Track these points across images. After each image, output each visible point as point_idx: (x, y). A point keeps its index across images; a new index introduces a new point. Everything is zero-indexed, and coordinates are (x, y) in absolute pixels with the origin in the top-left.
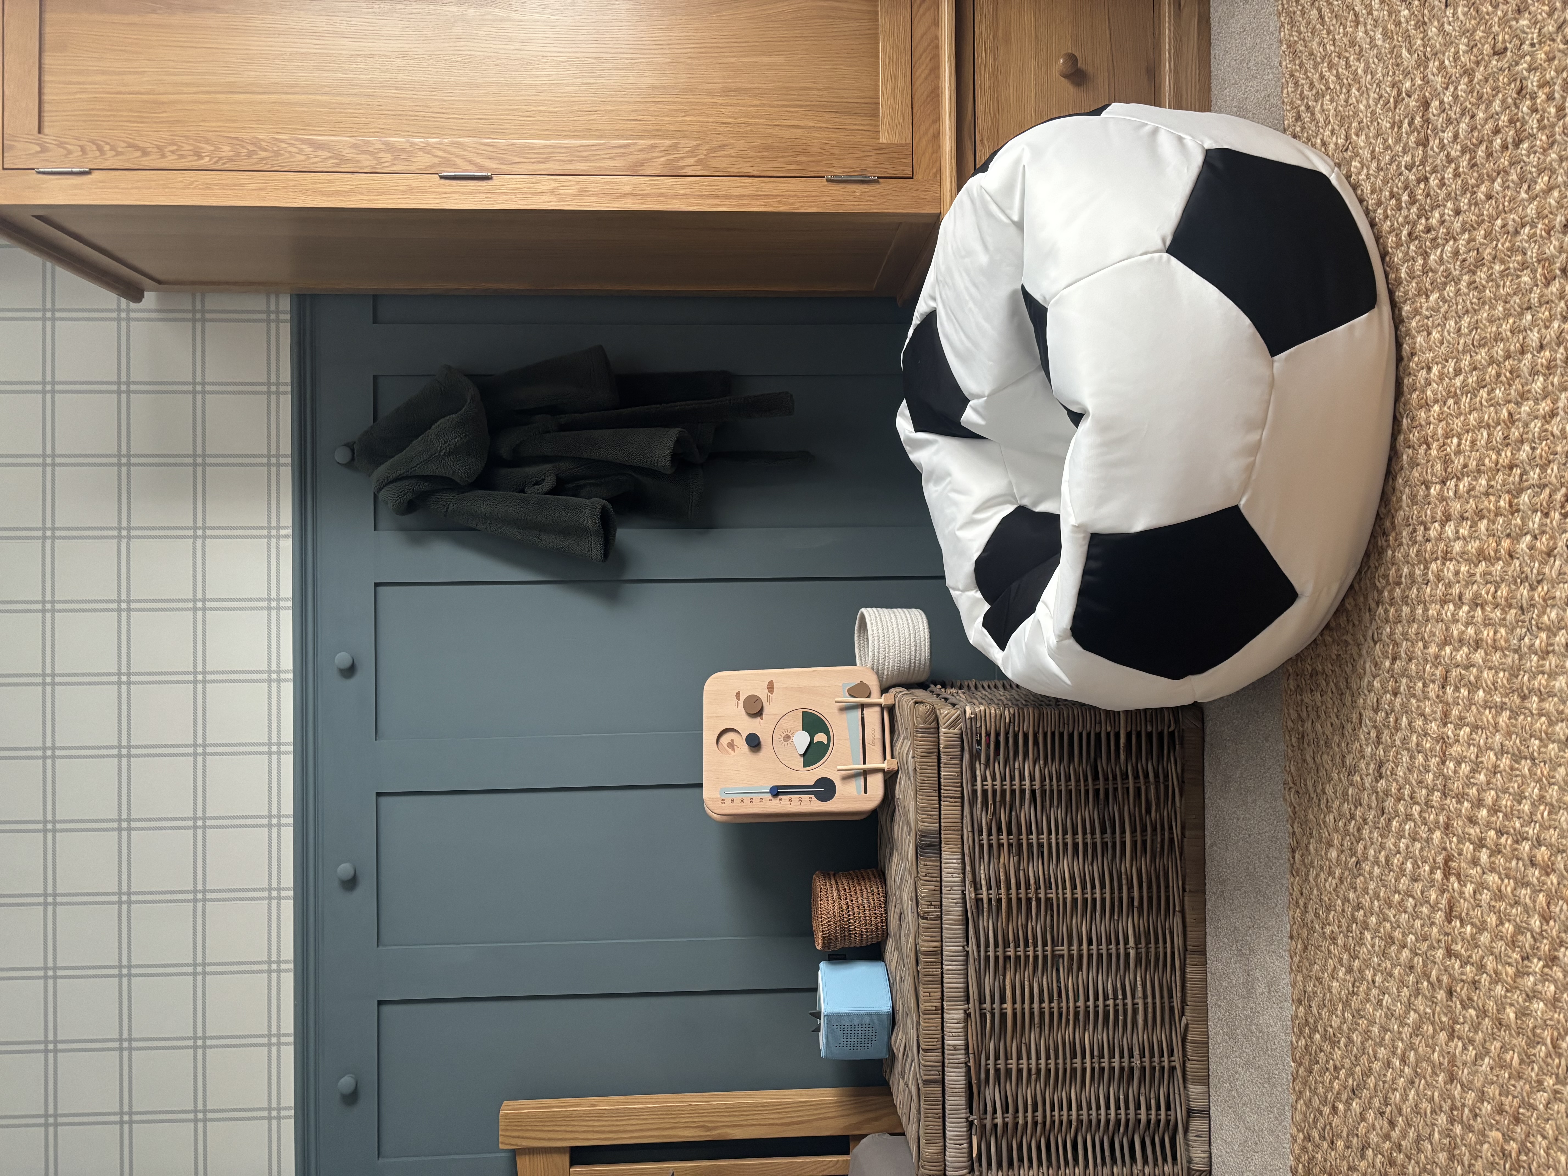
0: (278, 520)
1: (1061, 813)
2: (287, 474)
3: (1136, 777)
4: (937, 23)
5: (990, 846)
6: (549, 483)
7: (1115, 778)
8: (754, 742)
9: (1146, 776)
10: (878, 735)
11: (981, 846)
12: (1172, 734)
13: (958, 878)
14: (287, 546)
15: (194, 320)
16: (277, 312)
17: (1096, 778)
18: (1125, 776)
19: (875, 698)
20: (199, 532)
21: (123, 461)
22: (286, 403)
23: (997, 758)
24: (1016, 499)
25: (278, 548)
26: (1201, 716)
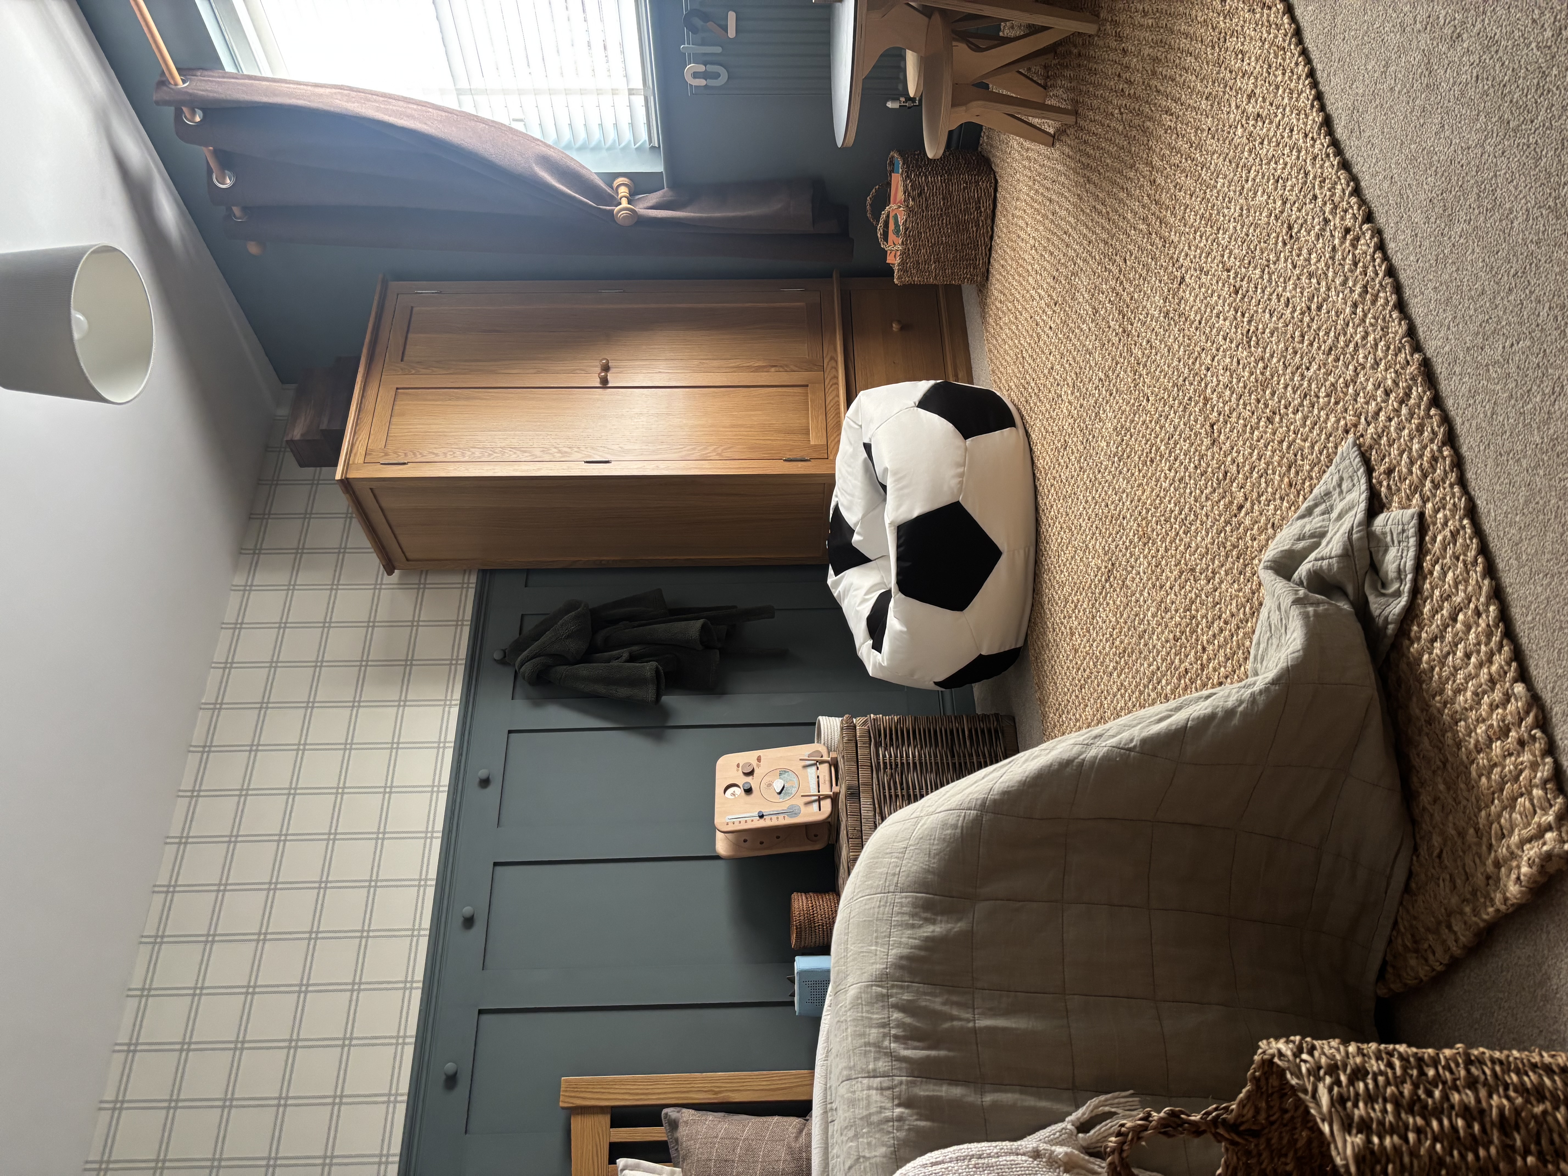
0: (452, 695)
1: (933, 776)
2: (461, 670)
3: (978, 756)
4: (838, 396)
5: (891, 796)
6: (625, 656)
7: (964, 756)
9: (984, 755)
10: (827, 778)
11: (885, 796)
12: (996, 731)
13: (871, 814)
14: (455, 711)
15: (419, 589)
16: (468, 583)
17: (953, 756)
18: (971, 755)
19: (825, 758)
20: (402, 703)
21: (363, 664)
22: (466, 630)
23: (892, 745)
24: (885, 584)
25: (449, 712)
26: (1013, 719)
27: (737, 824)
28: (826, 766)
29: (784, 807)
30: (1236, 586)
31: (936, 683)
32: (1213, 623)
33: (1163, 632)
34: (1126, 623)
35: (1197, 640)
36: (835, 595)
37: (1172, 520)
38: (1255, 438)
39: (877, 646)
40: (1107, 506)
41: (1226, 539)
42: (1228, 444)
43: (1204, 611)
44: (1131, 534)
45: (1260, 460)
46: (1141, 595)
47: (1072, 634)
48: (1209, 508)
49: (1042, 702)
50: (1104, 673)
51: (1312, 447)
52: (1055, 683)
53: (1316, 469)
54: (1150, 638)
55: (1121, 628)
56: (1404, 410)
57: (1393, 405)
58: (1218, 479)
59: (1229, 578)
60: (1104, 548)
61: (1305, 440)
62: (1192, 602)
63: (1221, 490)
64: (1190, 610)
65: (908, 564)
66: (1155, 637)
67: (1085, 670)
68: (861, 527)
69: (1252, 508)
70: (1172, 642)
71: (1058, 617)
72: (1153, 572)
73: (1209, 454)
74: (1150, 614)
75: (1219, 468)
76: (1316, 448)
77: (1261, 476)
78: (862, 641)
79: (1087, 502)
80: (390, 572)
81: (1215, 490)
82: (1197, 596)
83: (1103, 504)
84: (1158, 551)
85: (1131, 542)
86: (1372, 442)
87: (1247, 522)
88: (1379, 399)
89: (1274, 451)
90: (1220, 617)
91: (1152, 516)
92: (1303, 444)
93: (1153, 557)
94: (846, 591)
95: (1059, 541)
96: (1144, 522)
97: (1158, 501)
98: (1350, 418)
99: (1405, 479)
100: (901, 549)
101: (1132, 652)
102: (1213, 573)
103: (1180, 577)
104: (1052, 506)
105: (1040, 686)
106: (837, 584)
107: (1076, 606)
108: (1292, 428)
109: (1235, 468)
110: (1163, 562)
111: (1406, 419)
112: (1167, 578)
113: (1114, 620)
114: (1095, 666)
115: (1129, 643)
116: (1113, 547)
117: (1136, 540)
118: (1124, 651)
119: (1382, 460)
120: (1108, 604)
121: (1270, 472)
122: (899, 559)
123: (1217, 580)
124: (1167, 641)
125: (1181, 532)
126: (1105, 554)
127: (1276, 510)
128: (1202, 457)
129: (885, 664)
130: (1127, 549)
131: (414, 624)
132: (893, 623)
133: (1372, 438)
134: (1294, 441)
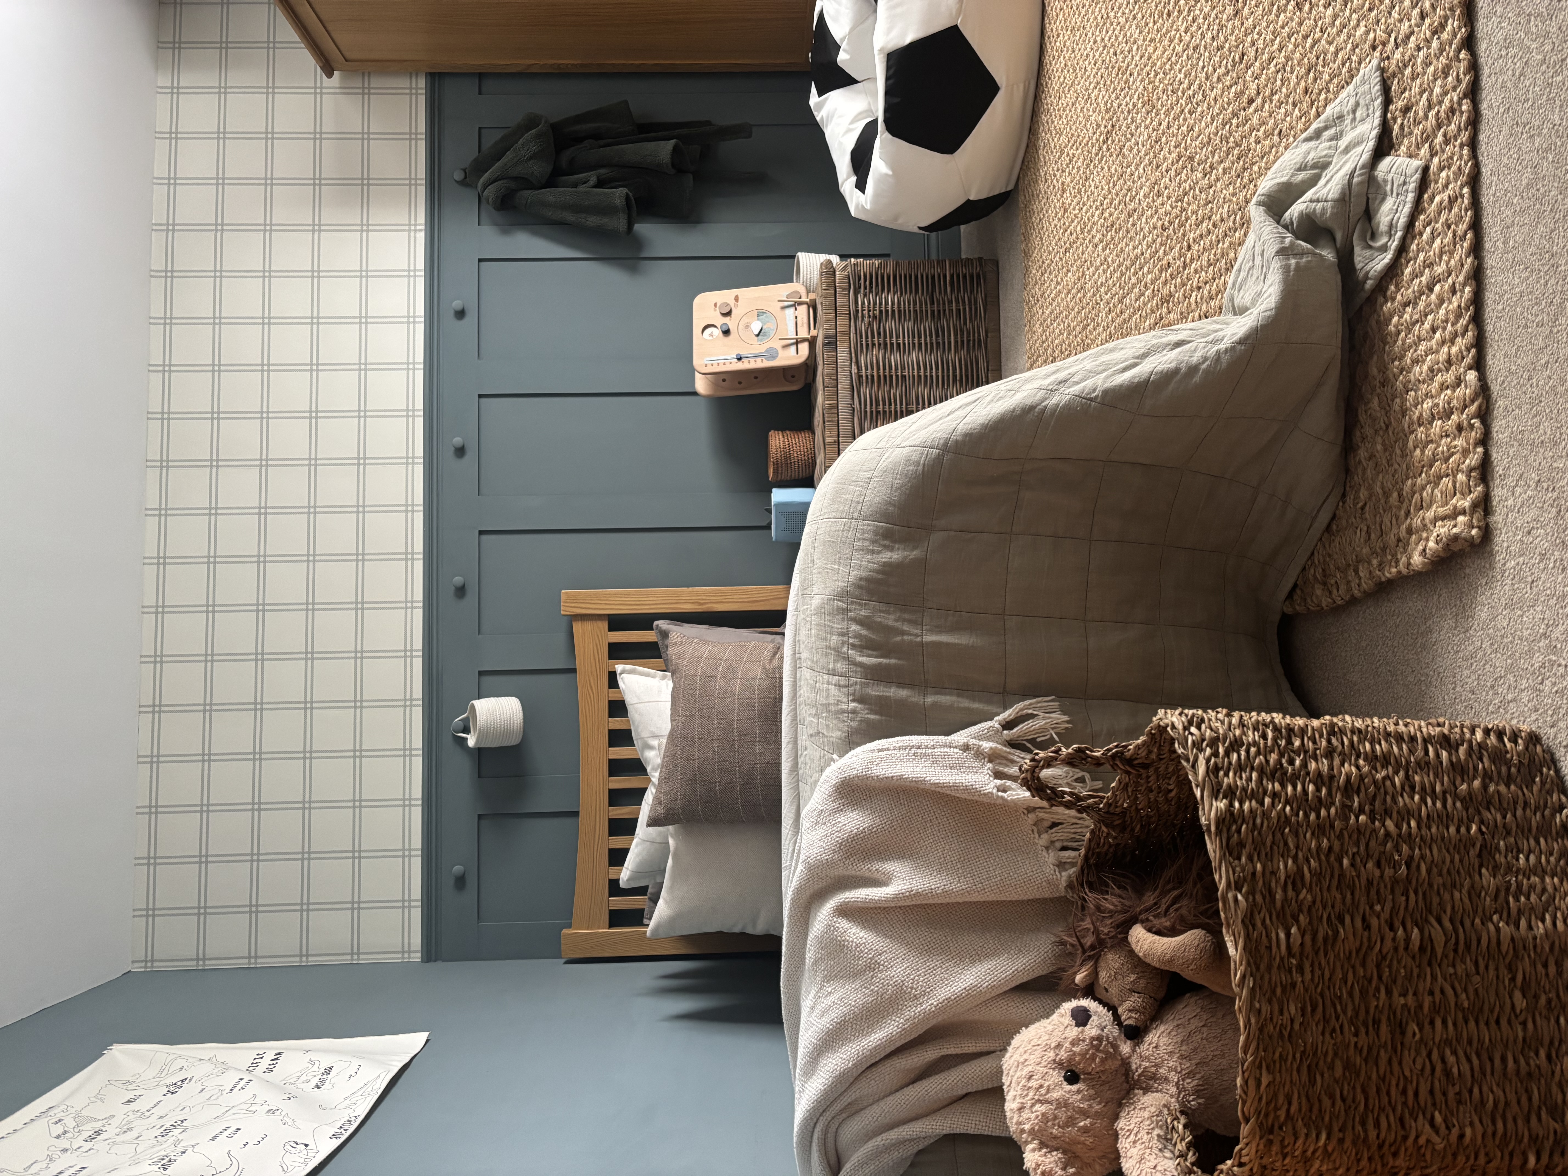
0: (416, 220)
1: (911, 324)
2: (422, 191)
3: (957, 302)
5: (867, 345)
6: (593, 180)
7: (944, 304)
8: (726, 332)
9: (964, 302)
10: (806, 320)
11: (862, 345)
12: (978, 276)
13: (848, 363)
14: (421, 237)
15: (363, 94)
16: (417, 88)
17: (932, 303)
18: (950, 302)
19: (804, 299)
20: (365, 227)
21: (317, 182)
22: (422, 145)
23: (871, 291)
24: (871, 111)
25: (415, 238)
26: (997, 263)
27: (715, 366)
28: (805, 307)
29: (762, 349)
30: (1231, 188)
31: (920, 228)
32: (1202, 222)
33: (1152, 217)
34: (1117, 195)
35: (1184, 235)
36: (818, 119)
37: (1180, 93)
38: (1280, 23)
39: (861, 186)
40: (1115, 54)
41: (1230, 133)
42: (1250, 20)
43: (1195, 207)
44: (1136, 97)
45: (1280, 51)
46: (1136, 169)
47: (1064, 191)
48: (1219, 92)
49: (1027, 255)
50: (1090, 242)
51: (1336, 54)
52: (1041, 239)
53: (1335, 81)
54: (1139, 219)
55: (1112, 200)
56: (1435, 44)
57: (1425, 34)
58: (1233, 61)
59: (1226, 177)
60: (1106, 104)
61: (1330, 43)
62: (1185, 194)
63: (1235, 75)
64: (1182, 201)
65: (896, 100)
66: (1144, 220)
67: (1071, 234)
68: (848, 44)
69: (1263, 106)
70: (1160, 230)
71: (1052, 168)
72: (1152, 147)
73: (1230, 27)
74: (1142, 194)
75: (1237, 47)
76: (1340, 56)
77: (1278, 72)
78: (845, 176)
79: (1095, 42)
80: (330, 75)
81: (1228, 72)
82: (1191, 188)
83: (1112, 51)
84: (1160, 124)
85: (1134, 106)
86: (1396, 70)
87: (1255, 121)
88: (1413, 22)
89: (1296, 46)
90: (1210, 218)
91: (1160, 82)
92: (1327, 46)
93: (1154, 130)
94: (830, 117)
95: (1062, 79)
96: (1151, 86)
97: (1168, 67)
98: (1380, 34)
99: (1419, 123)
100: (890, 82)
101: (1120, 229)
102: (1211, 167)
103: (1178, 162)
104: (1058, 35)
105: (1027, 238)
106: (820, 106)
107: (1071, 161)
108: (1320, 23)
109: (1253, 53)
110: (1164, 140)
111: (1435, 55)
112: (1165, 159)
113: (1106, 188)
114: (1082, 232)
115: (1118, 218)
116: (1115, 105)
117: (1140, 105)
118: (1112, 226)
119: (1402, 93)
120: (1103, 169)
121: (1288, 69)
122: (887, 93)
123: (1213, 177)
124: (1155, 228)
125: (1186, 110)
126: (1107, 111)
127: (1286, 115)
128: (1221, 27)
129: (868, 207)
130: (1129, 112)
131: (365, 137)
132: (879, 165)
133: (1397, 65)
134: (1319, 40)
